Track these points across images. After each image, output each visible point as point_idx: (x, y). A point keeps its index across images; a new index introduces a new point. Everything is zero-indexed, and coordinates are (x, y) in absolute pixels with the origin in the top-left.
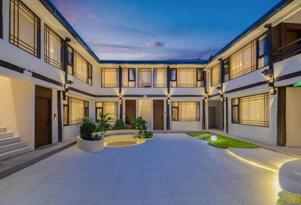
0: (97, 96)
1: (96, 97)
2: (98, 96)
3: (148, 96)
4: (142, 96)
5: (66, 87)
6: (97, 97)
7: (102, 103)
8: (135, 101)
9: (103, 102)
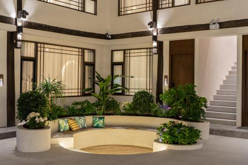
0: (110, 37)
1: (108, 39)
2: (114, 37)
3: (223, 25)
4: (206, 27)
5: (19, 24)
6: (111, 39)
7: (122, 52)
8: (192, 42)
9: (124, 50)
